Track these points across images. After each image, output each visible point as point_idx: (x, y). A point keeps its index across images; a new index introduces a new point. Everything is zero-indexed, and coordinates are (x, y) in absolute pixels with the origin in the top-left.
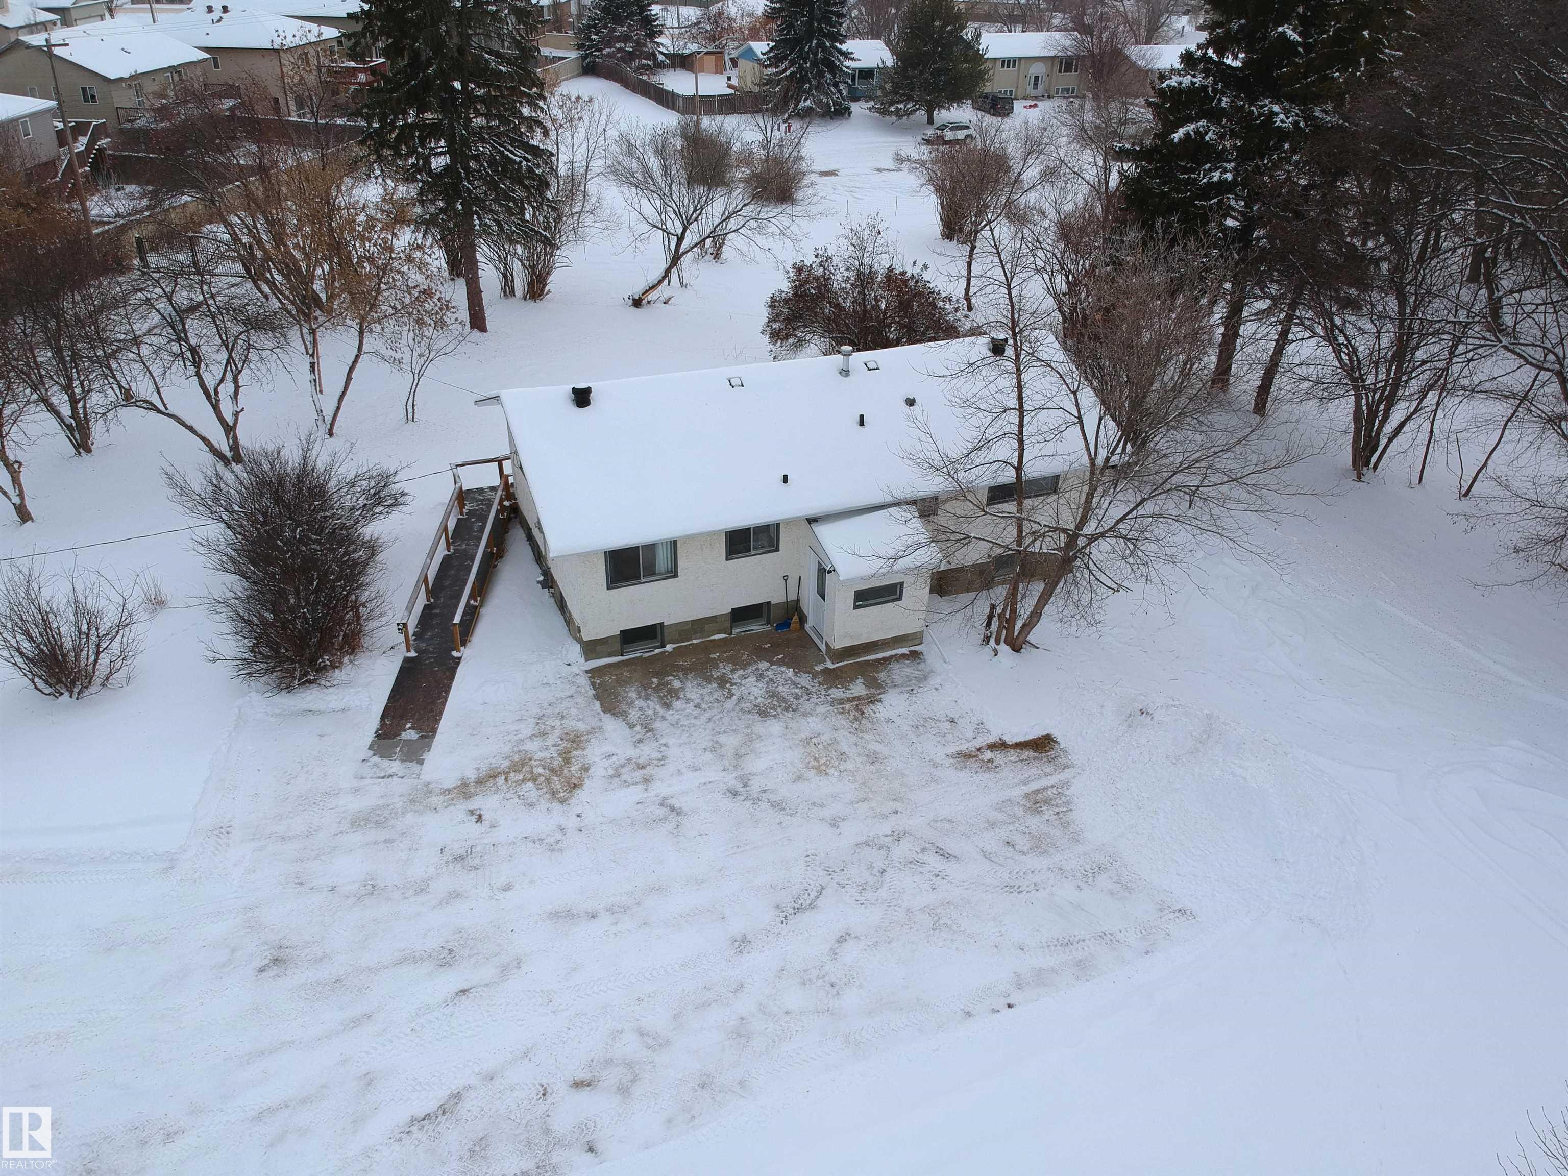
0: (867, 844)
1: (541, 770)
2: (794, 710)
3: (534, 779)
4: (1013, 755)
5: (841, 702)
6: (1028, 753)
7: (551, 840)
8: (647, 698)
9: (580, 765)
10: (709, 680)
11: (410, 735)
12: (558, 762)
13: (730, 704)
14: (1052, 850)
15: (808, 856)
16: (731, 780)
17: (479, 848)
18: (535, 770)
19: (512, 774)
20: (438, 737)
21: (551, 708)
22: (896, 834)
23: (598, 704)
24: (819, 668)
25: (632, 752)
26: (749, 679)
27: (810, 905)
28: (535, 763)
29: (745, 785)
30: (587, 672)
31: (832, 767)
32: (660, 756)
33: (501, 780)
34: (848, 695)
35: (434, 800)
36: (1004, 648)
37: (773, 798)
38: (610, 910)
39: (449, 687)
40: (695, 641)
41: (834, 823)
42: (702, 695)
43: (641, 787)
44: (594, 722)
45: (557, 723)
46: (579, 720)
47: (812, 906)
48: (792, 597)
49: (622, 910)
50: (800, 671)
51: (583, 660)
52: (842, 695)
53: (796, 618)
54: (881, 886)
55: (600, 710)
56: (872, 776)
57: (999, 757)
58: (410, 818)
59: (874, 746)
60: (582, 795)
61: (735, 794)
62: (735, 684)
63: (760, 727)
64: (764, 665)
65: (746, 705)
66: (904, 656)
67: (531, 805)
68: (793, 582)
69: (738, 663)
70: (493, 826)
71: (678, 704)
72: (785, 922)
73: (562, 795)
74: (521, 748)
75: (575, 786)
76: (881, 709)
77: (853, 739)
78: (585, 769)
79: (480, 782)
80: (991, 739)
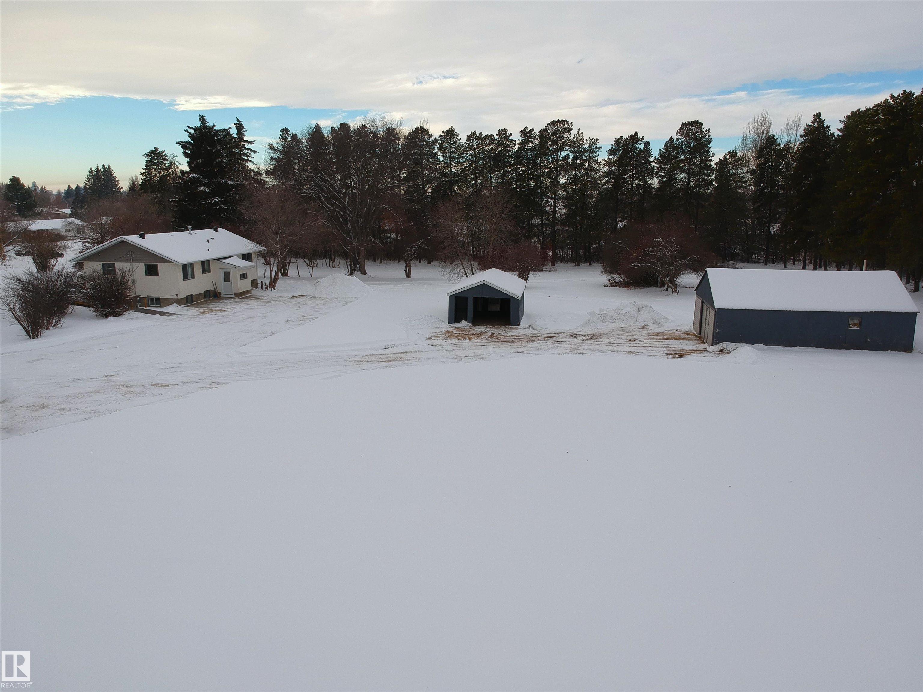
53: (218, 294)
68: (215, 283)
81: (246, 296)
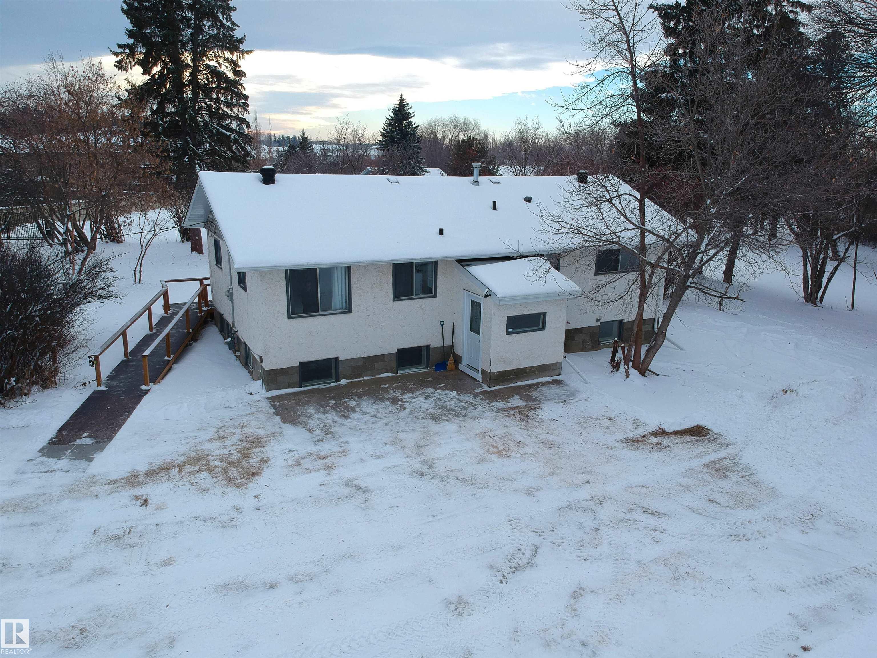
0: (569, 508)
1: (218, 463)
2: (463, 416)
3: (210, 470)
4: (676, 439)
5: (505, 410)
6: (688, 438)
7: (225, 518)
8: (325, 412)
9: (259, 459)
10: (382, 400)
11: (85, 440)
12: (235, 457)
13: (403, 414)
14: (757, 504)
15: (510, 521)
16: (416, 463)
17: (139, 528)
18: (212, 463)
19: (187, 467)
20: (113, 442)
21: (231, 421)
22: (596, 498)
23: (278, 419)
24: (478, 390)
25: (311, 448)
26: (418, 399)
27: (528, 563)
28: (213, 458)
29: (431, 467)
30: (267, 398)
31: (512, 451)
32: (341, 450)
33: (174, 472)
34: (509, 405)
35: (96, 489)
36: (633, 372)
37: (461, 476)
38: (294, 579)
39: (134, 408)
40: (366, 378)
41: (529, 492)
42: (377, 409)
43: (323, 472)
44: (275, 429)
45: (238, 431)
46: (259, 428)
47: (530, 564)
48: (448, 343)
49: (308, 578)
50: (462, 392)
51: (264, 391)
52: (505, 406)
53: (451, 359)
54: (600, 542)
55: (280, 421)
56: (553, 457)
57: (665, 441)
58: (66, 504)
59: (545, 437)
60: (260, 481)
61: (422, 474)
62: (407, 402)
63: (434, 427)
64: (429, 390)
65: (419, 414)
66: (549, 383)
67: (205, 490)
68: (448, 327)
69: (405, 390)
70: (159, 509)
71: (354, 416)
72: (504, 581)
73: (239, 481)
74: (198, 448)
75: (253, 474)
76: (543, 413)
77: (525, 432)
78: (265, 461)
79: (151, 474)
80: (653, 428)
81: (517, 384)
